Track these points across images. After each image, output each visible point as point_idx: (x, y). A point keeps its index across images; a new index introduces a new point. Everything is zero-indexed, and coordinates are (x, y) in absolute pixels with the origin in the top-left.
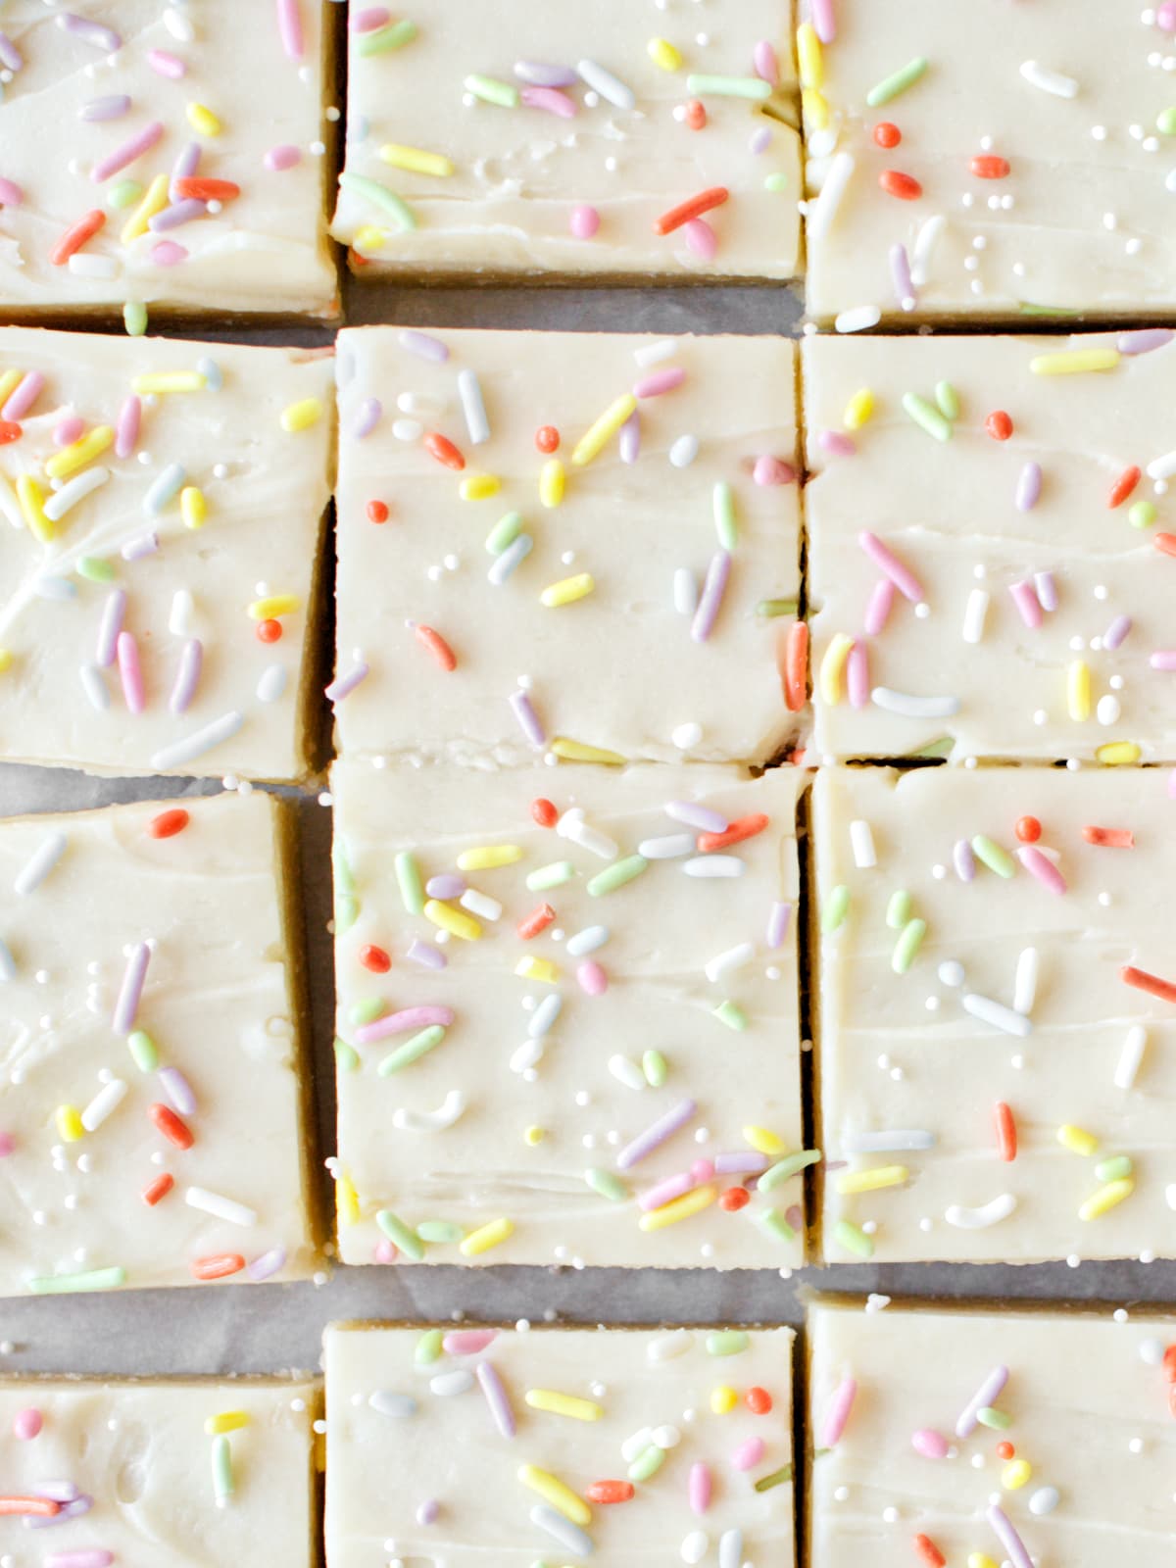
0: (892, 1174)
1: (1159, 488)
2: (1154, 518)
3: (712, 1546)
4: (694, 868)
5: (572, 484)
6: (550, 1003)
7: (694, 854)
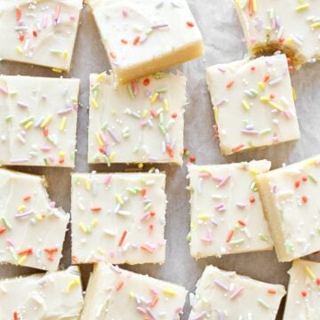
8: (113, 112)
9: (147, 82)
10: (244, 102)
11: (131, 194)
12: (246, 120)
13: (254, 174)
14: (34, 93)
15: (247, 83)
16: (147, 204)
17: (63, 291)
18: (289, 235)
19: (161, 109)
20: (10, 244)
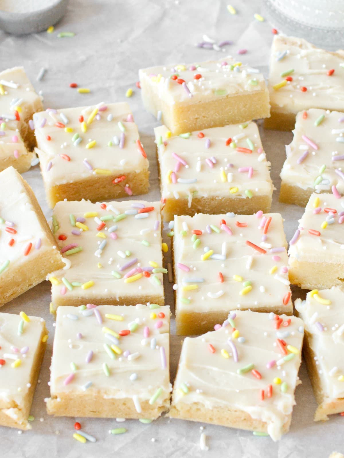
0: (195, 286)
1: (236, 141)
2: (235, 146)
3: (149, 344)
4: (137, 216)
5: (88, 128)
6: (104, 242)
7: (138, 213)
8: (99, 266)
9: (62, 238)
10: (88, 146)
11: (200, 245)
12: (109, 144)
13: (171, 135)
14: (74, 347)
15: (65, 144)
16: (212, 231)
17: (328, 307)
18: (240, 85)
19: (96, 219)
20: (273, 365)
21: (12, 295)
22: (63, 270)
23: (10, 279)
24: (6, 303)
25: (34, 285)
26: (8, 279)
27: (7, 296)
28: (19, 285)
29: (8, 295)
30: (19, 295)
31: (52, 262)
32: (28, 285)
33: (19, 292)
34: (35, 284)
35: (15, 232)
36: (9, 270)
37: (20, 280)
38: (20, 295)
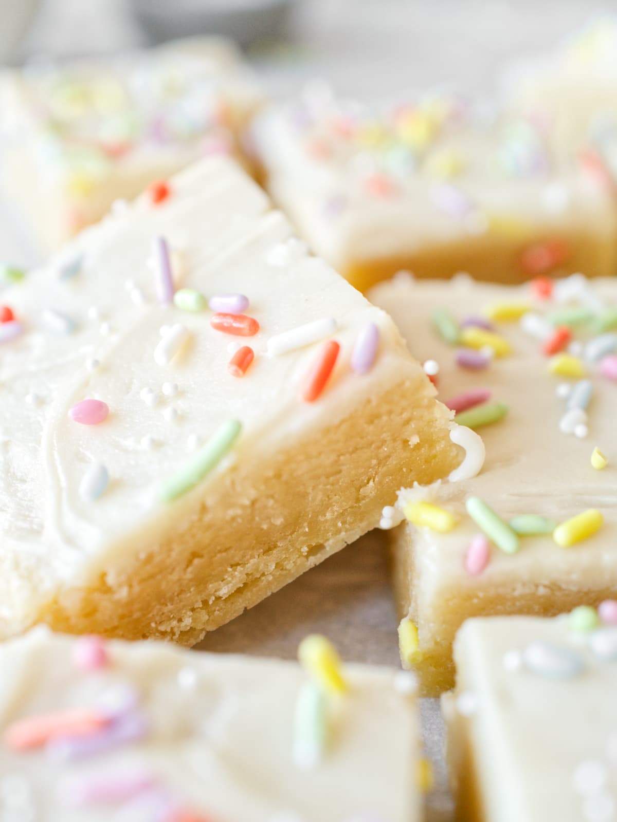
6: (580, 389)
21: (239, 591)
22: (448, 482)
23: (239, 512)
24: (211, 628)
25: (328, 549)
26: (231, 513)
27: (218, 598)
28: (270, 549)
29: (224, 591)
30: (269, 594)
31: (414, 440)
32: (305, 549)
33: (271, 578)
34: (333, 545)
35: (255, 327)
36: (234, 469)
37: (279, 521)
38: (273, 594)
